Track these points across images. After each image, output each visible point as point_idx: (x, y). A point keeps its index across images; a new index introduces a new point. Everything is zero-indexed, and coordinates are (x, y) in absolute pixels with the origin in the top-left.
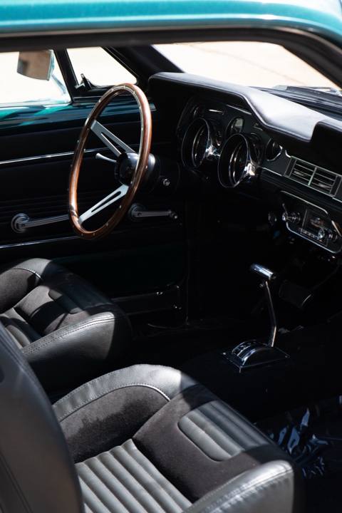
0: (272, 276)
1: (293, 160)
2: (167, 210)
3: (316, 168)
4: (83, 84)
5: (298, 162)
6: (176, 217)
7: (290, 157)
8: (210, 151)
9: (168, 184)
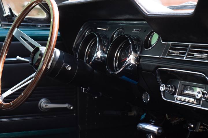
0: (158, 130)
1: (168, 45)
2: (65, 104)
3: (190, 46)
4: (10, 14)
5: (173, 45)
6: (72, 108)
7: (165, 43)
8: (99, 54)
9: (70, 69)
